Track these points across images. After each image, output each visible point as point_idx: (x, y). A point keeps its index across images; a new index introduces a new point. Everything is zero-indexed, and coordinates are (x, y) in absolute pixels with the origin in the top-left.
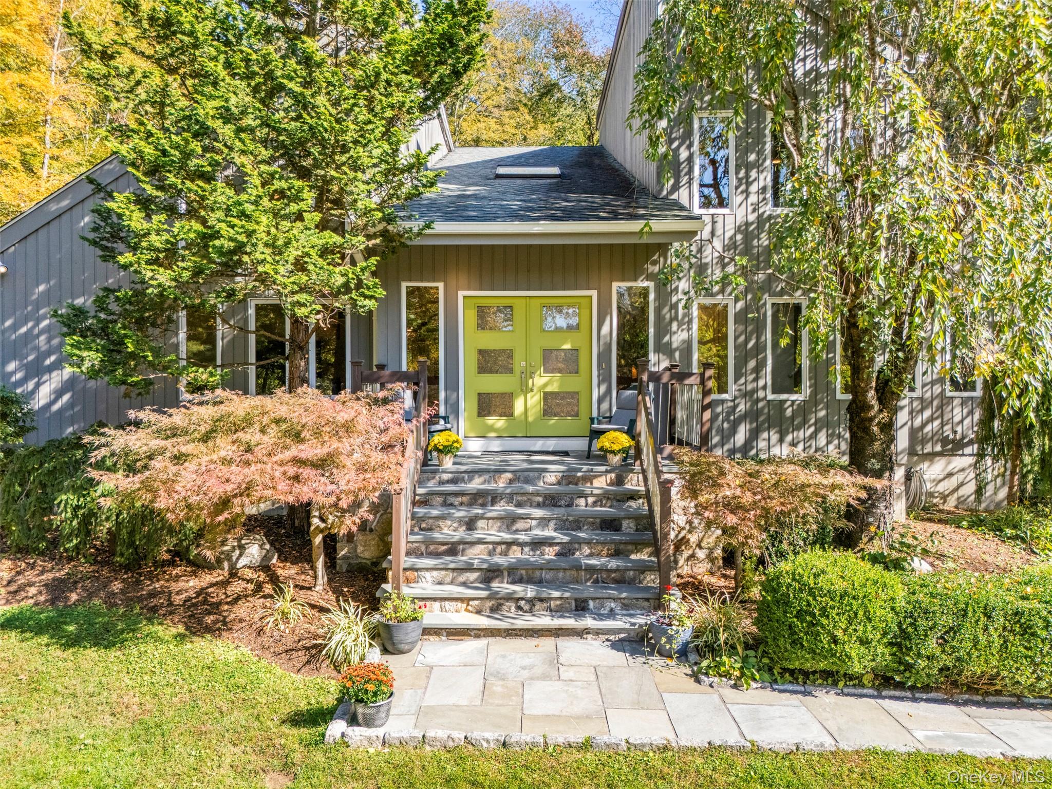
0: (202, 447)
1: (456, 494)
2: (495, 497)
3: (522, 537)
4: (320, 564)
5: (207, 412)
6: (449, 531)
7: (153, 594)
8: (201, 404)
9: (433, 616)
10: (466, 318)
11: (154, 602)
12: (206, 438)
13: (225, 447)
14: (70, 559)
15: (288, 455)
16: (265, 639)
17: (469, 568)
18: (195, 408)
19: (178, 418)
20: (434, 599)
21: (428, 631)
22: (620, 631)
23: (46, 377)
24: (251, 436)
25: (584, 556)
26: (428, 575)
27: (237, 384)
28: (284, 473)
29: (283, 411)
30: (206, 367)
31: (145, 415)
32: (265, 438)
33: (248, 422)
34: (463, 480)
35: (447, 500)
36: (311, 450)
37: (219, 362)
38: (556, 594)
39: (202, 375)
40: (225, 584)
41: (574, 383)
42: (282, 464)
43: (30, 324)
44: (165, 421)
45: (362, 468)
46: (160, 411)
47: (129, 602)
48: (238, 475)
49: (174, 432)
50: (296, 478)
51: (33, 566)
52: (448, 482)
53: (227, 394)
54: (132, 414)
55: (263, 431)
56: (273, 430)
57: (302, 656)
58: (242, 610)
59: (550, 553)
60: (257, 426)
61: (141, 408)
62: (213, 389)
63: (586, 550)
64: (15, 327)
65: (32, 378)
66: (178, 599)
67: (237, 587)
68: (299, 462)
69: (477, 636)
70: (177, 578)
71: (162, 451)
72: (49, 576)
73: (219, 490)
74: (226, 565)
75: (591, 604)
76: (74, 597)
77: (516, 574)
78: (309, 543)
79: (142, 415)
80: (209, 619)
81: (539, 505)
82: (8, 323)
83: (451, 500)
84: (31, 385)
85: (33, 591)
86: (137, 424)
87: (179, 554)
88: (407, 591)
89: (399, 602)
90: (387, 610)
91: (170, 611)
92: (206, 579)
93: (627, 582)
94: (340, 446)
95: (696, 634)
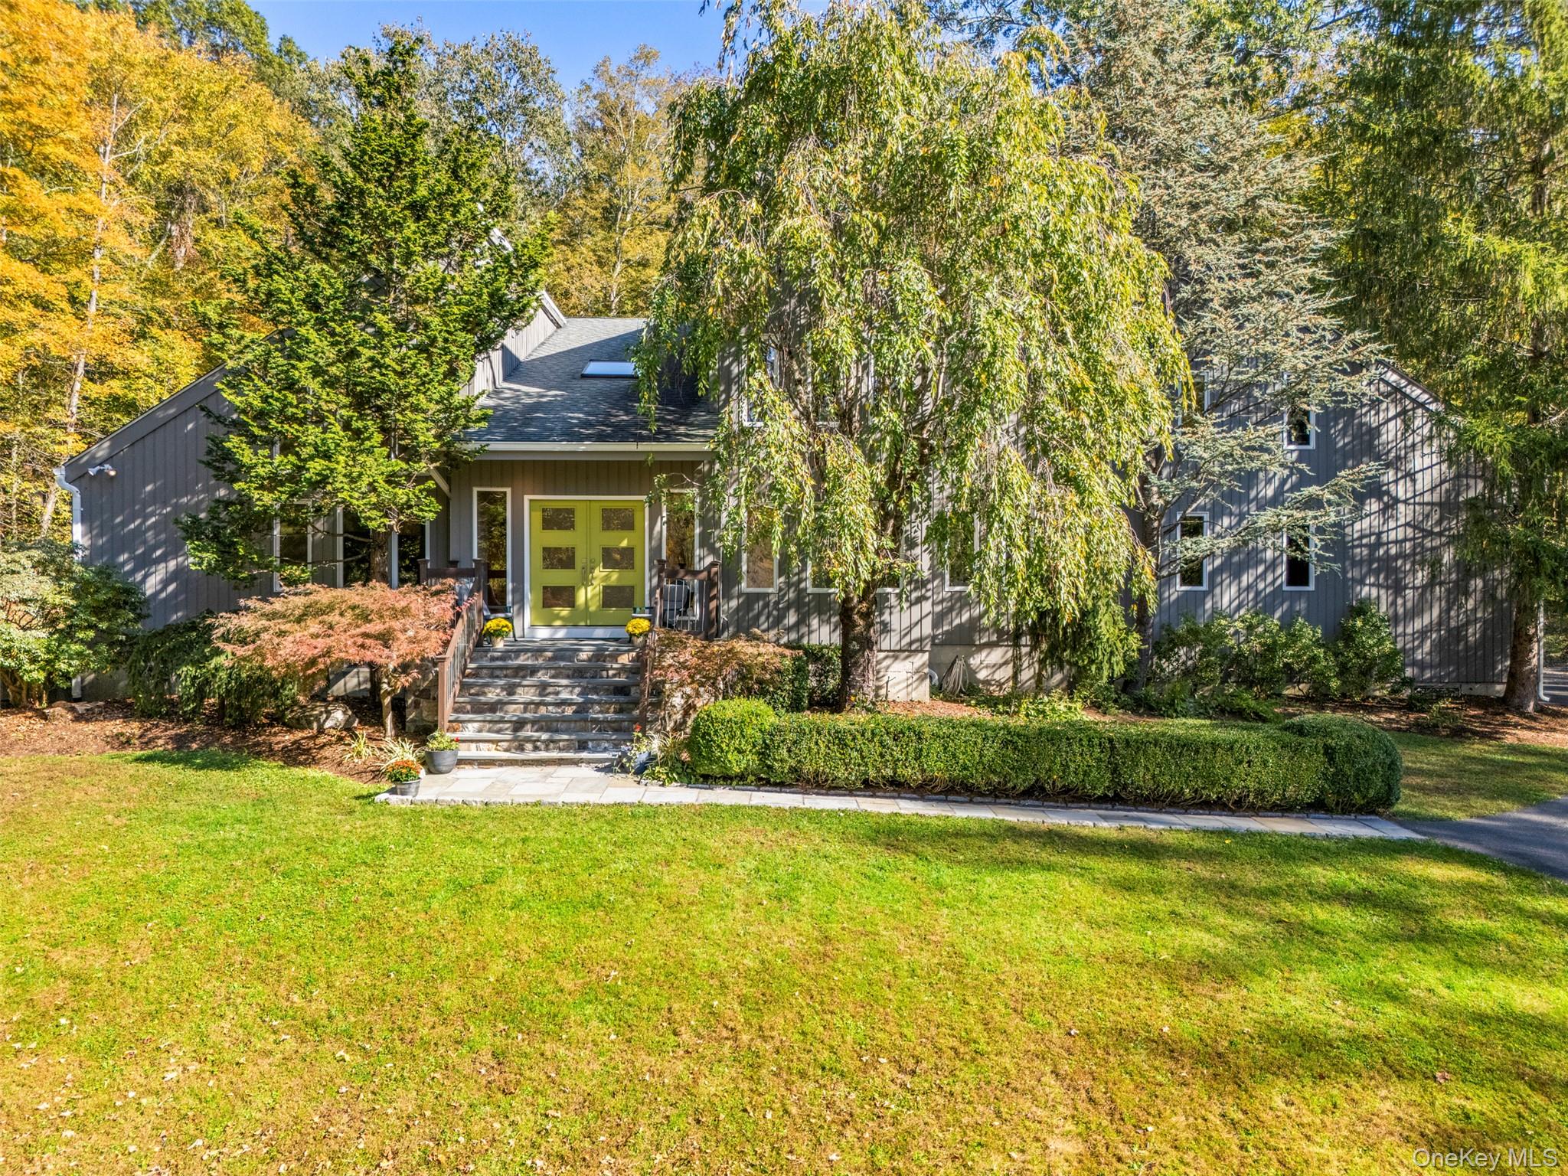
0: (296, 627)
1: (501, 668)
2: (533, 671)
3: (548, 699)
4: (389, 721)
5: (300, 601)
6: (493, 695)
7: (257, 744)
8: (296, 594)
9: (466, 751)
11: (258, 749)
12: (299, 620)
13: (314, 626)
14: (187, 721)
15: (358, 631)
16: (343, 768)
17: (503, 721)
18: (291, 598)
19: (278, 605)
20: (472, 741)
21: (461, 762)
22: (606, 760)
23: (153, 569)
24: (334, 618)
25: (595, 713)
26: (470, 725)
27: (325, 579)
28: (355, 643)
29: (357, 600)
30: (299, 565)
31: (252, 603)
32: (343, 620)
33: (331, 608)
34: (510, 658)
35: (493, 673)
36: (375, 627)
37: (309, 560)
38: (566, 737)
39: (294, 571)
40: (314, 738)
41: (629, 578)
42: (353, 636)
43: (137, 522)
44: (268, 608)
45: (412, 641)
46: (265, 600)
47: (239, 750)
48: (321, 644)
49: (273, 616)
50: (362, 646)
51: (157, 726)
52: (497, 659)
53: (316, 587)
54: (242, 602)
55: (342, 614)
56: (349, 614)
57: (370, 776)
58: (327, 752)
59: (569, 711)
60: (337, 612)
61: (249, 597)
62: (306, 582)
63: (597, 708)
64: (124, 524)
65: (139, 570)
66: (276, 748)
67: (322, 740)
68: (366, 635)
69: (501, 766)
70: (275, 734)
71: (266, 629)
72: (173, 732)
73: (308, 654)
74: (315, 725)
75: (590, 744)
76: (195, 746)
77: (538, 724)
78: (380, 705)
79: (250, 603)
80: (302, 758)
81: (568, 677)
82: (118, 520)
83: (498, 672)
84: (139, 576)
85: (161, 742)
86: (247, 609)
87: (276, 719)
88: (449, 735)
89: (441, 739)
90: (433, 745)
91: (272, 754)
92: (299, 735)
93: (623, 730)
94: (397, 625)
95: (652, 758)
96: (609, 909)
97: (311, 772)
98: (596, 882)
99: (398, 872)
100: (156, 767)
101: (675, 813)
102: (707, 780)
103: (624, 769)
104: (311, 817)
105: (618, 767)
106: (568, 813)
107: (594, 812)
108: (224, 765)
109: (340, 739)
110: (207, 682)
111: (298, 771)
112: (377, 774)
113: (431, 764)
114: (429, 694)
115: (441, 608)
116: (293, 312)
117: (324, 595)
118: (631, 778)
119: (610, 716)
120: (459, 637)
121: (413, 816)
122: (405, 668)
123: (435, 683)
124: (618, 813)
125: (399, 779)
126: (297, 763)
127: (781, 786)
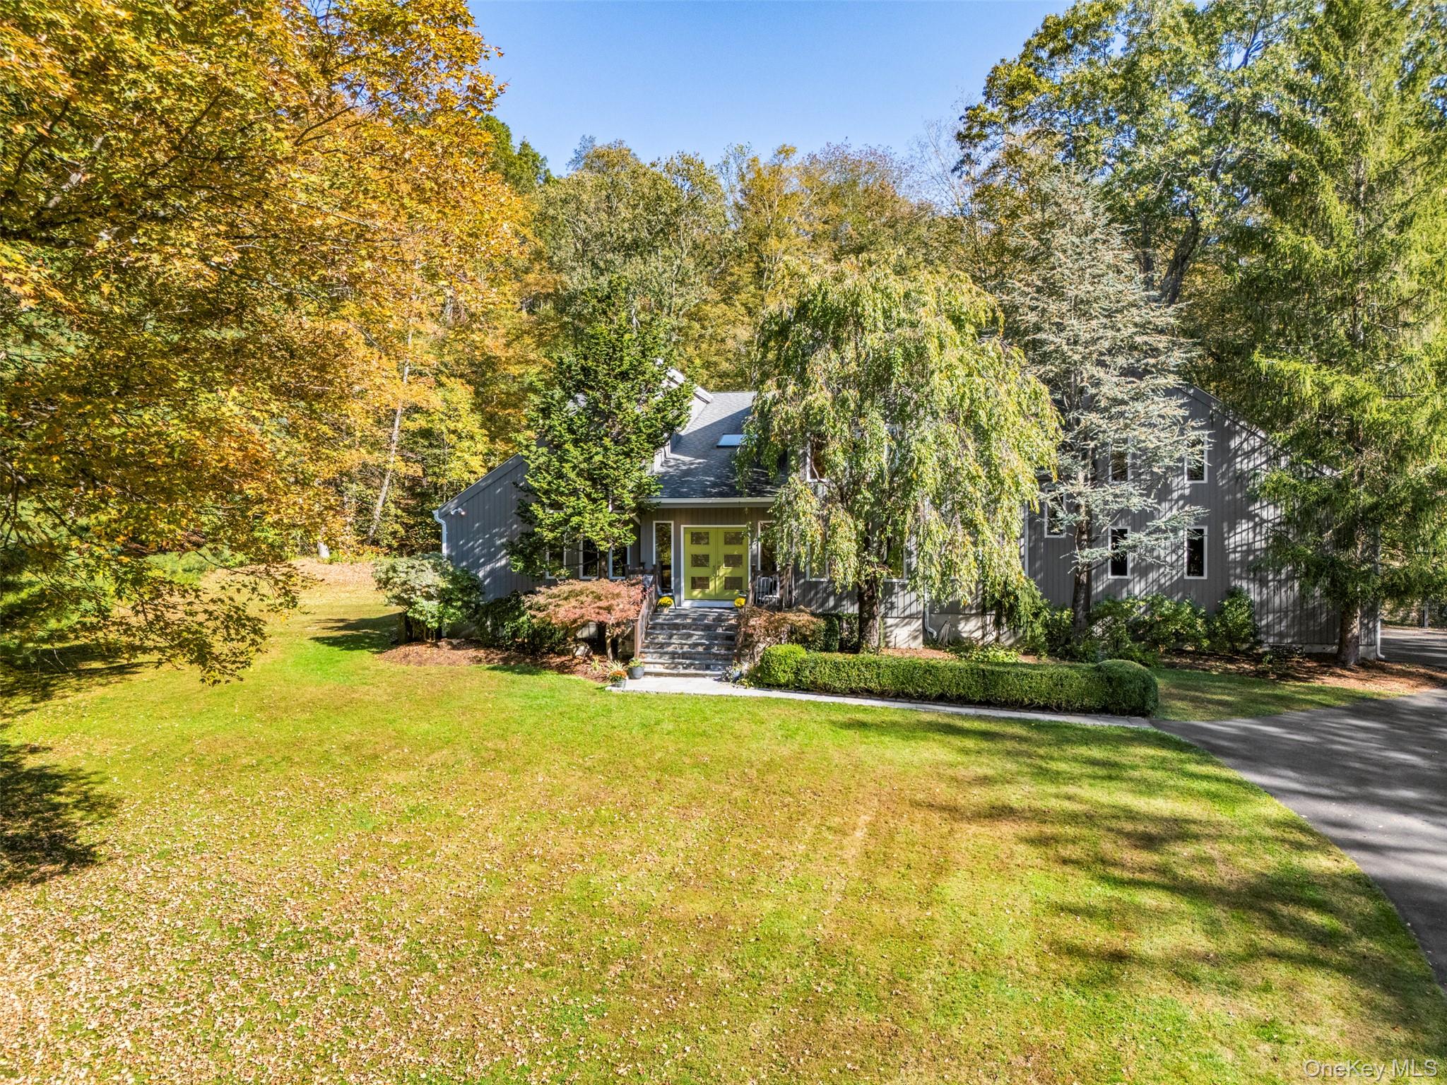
0: (565, 602)
1: (666, 624)
2: (684, 626)
3: (691, 642)
4: (609, 651)
5: (566, 588)
6: (661, 639)
7: (544, 663)
8: (564, 585)
9: (649, 668)
10: (684, 539)
12: (566, 599)
13: (573, 602)
14: (507, 650)
15: (596, 605)
16: (588, 675)
17: (666, 653)
18: (562, 587)
19: (555, 590)
20: (651, 663)
21: (646, 674)
22: (719, 675)
24: (583, 598)
25: (715, 650)
26: (650, 655)
27: (575, 576)
28: (594, 612)
29: (594, 589)
31: (543, 589)
32: (588, 599)
33: (581, 592)
34: (672, 619)
35: (662, 627)
36: (604, 604)
38: (699, 662)
40: (571, 660)
41: (738, 572)
42: (593, 608)
44: (550, 592)
45: (622, 611)
46: (548, 587)
47: (535, 665)
48: (578, 611)
49: (555, 596)
50: (597, 613)
51: (493, 652)
52: (665, 619)
53: (573, 580)
54: (538, 589)
55: (587, 596)
56: (591, 596)
57: (602, 679)
58: (579, 667)
59: (701, 648)
60: (585, 595)
61: (541, 586)
62: (567, 578)
63: (716, 647)
66: (553, 665)
67: (576, 661)
68: (600, 608)
69: (665, 676)
70: (552, 658)
71: (551, 603)
72: (502, 655)
73: (573, 617)
74: (571, 653)
75: (711, 667)
76: (513, 663)
77: (684, 656)
78: (604, 643)
79: (541, 589)
80: (566, 670)
81: (700, 631)
83: (664, 627)
85: (496, 660)
86: (539, 592)
87: (551, 650)
88: (640, 660)
89: (636, 661)
90: (632, 664)
91: (551, 668)
92: (563, 659)
93: (727, 660)
94: (614, 602)
95: (741, 675)
96: (709, 737)
97: (572, 677)
98: (703, 727)
99: (617, 718)
100: (497, 673)
101: (746, 700)
102: (769, 686)
103: (727, 680)
104: (577, 696)
105: (725, 679)
106: (696, 698)
107: (709, 698)
108: (530, 673)
109: (585, 661)
110: (518, 630)
111: (566, 676)
112: (605, 679)
113: (631, 674)
114: (630, 638)
115: (636, 592)
116: (561, 436)
117: (578, 585)
118: (730, 684)
119: (723, 652)
120: (644, 609)
121: (623, 697)
122: (618, 625)
123: (633, 632)
124: (720, 698)
125: (615, 680)
126: (564, 673)
127: (807, 691)
